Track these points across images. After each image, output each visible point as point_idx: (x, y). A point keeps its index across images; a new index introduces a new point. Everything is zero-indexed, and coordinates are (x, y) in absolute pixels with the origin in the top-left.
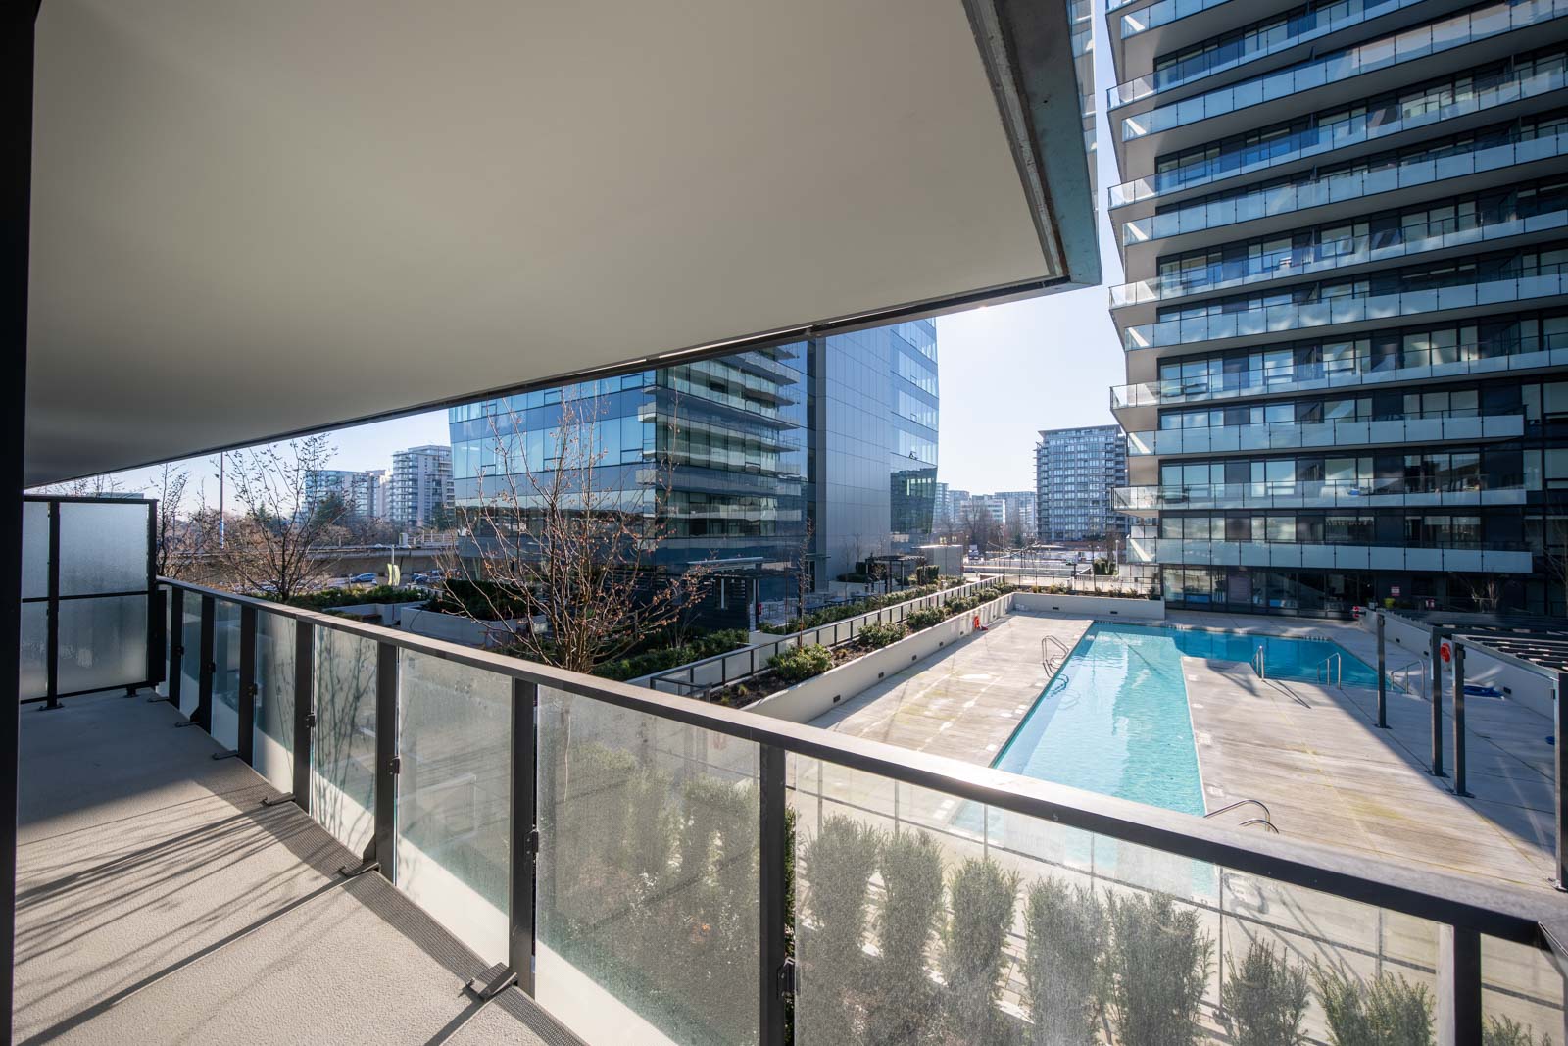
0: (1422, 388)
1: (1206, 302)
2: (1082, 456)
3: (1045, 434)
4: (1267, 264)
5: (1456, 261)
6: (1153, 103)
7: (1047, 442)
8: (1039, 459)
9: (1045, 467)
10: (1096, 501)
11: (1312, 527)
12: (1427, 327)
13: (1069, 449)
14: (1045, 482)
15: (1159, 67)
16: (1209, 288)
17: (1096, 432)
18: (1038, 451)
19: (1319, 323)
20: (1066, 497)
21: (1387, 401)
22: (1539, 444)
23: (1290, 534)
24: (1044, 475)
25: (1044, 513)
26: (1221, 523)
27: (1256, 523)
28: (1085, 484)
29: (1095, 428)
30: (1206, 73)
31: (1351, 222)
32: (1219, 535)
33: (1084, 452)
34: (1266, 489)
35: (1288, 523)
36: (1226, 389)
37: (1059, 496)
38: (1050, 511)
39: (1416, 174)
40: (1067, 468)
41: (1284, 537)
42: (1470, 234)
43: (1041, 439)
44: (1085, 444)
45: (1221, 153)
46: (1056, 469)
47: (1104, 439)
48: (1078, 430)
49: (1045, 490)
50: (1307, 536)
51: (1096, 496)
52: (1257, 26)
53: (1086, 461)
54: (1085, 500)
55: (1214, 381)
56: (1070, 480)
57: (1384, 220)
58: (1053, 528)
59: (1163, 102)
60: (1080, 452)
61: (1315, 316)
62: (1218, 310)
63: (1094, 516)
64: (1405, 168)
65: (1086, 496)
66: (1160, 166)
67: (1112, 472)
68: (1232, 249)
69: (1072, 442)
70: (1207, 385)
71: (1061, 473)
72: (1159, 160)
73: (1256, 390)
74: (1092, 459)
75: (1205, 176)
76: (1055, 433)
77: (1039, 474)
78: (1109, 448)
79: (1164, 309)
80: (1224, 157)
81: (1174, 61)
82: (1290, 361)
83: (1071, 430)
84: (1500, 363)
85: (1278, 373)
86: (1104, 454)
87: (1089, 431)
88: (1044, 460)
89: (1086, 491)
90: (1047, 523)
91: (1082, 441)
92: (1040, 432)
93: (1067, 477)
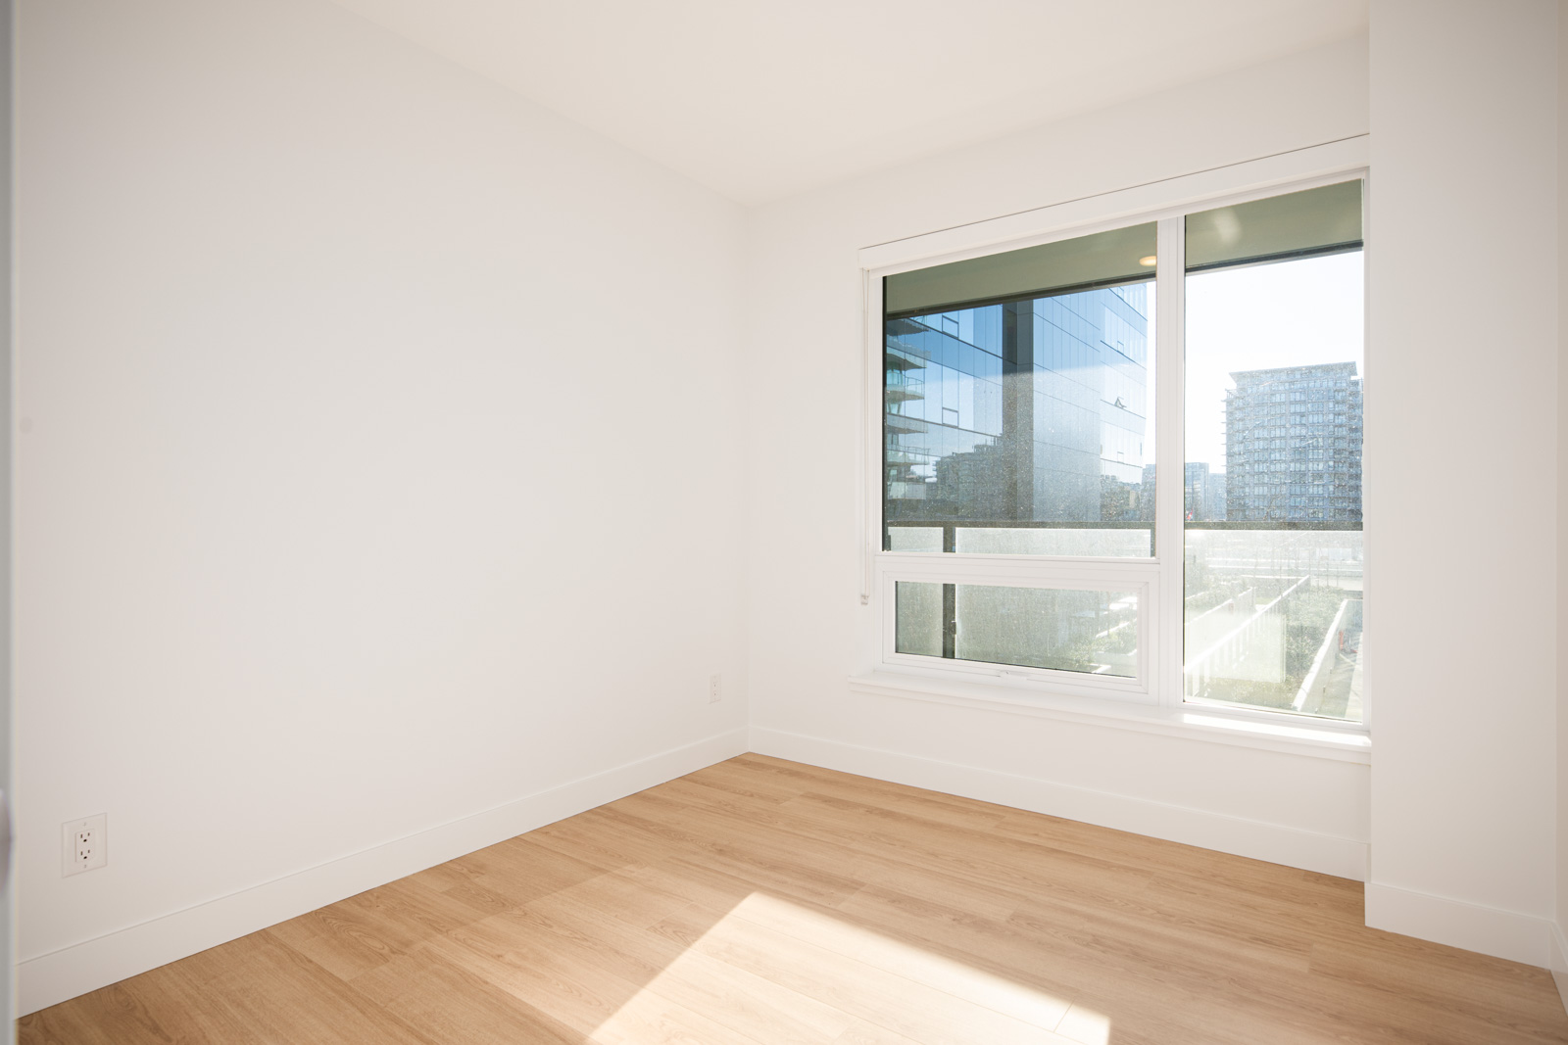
2: (1297, 408)
3: (1239, 377)
7: (1242, 389)
8: (1229, 414)
9: (1239, 426)
10: (1318, 475)
13: (1277, 398)
14: (1239, 448)
17: (1319, 375)
18: (1229, 403)
20: (1272, 468)
24: (1239, 436)
28: (1303, 450)
29: (1316, 368)
33: (1301, 402)
37: (1261, 468)
38: (1247, 490)
40: (1275, 427)
43: (1233, 386)
44: (1303, 391)
46: (1259, 427)
47: (1331, 383)
48: (1292, 371)
49: (1240, 459)
51: (1319, 466)
53: (1302, 415)
54: (1302, 474)
56: (1278, 444)
60: (1296, 402)
63: (1315, 496)
65: (1303, 468)
67: (1344, 432)
69: (1281, 388)
71: (1265, 433)
74: (1312, 413)
76: (1257, 375)
77: (1230, 435)
78: (1339, 397)
83: (1279, 371)
86: (1331, 405)
87: (1308, 371)
88: (1238, 415)
89: (1303, 460)
91: (1298, 386)
92: (1232, 375)
93: (1273, 439)
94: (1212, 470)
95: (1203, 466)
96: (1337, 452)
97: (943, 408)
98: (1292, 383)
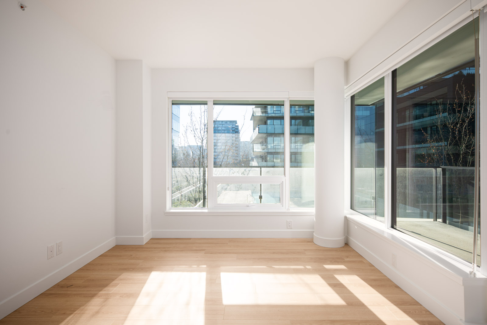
13: (219, 129)
17: (229, 123)
28: (225, 143)
29: (228, 121)
33: (225, 130)
44: (225, 127)
47: (231, 126)
48: (222, 121)
51: (228, 147)
60: (223, 130)
67: (234, 138)
69: (220, 126)
74: (227, 133)
78: (233, 129)
86: (231, 131)
87: (226, 122)
98: (223, 125)
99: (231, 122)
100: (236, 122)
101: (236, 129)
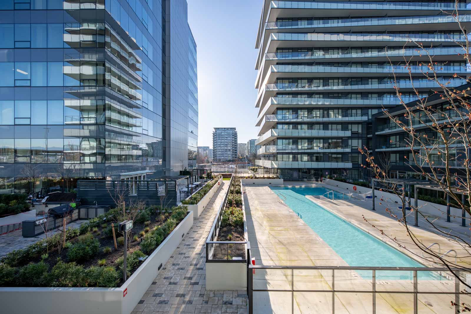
0: (332, 123)
1: (288, 93)
2: (226, 136)
3: (215, 129)
4: (303, 86)
5: (338, 93)
6: (277, 31)
7: (216, 131)
8: (214, 136)
9: (215, 139)
10: (229, 150)
11: (311, 157)
12: (333, 108)
13: (222, 134)
14: (215, 144)
15: (278, 21)
16: (289, 89)
17: (229, 129)
18: (214, 134)
19: (315, 103)
20: (222, 148)
21: (326, 126)
22: (357, 138)
23: (306, 159)
24: (215, 141)
25: (215, 153)
26: (291, 156)
27: (299, 156)
28: (227, 145)
30: (290, 27)
31: (319, 78)
32: (291, 160)
33: (227, 135)
34: (302, 147)
35: (306, 156)
36: (293, 119)
37: (219, 148)
38: (217, 153)
39: (334, 70)
40: (222, 140)
41: (304, 160)
42: (341, 87)
43: (214, 131)
44: (227, 133)
45: (292, 52)
46: (219, 140)
47: (232, 132)
48: (225, 128)
49: (215, 146)
50: (310, 160)
51: (230, 148)
52: (301, 19)
53: (227, 138)
54: (227, 150)
55: (289, 117)
56: (222, 143)
57: (326, 80)
58: (218, 158)
59: (279, 31)
60: (225, 135)
61: (314, 102)
62: (291, 96)
63: (229, 154)
64: (333, 68)
66: (278, 51)
67: (234, 141)
68: (294, 80)
69: (223, 132)
70: (288, 117)
71: (220, 141)
72: (278, 49)
73: (300, 120)
74: (229, 137)
75: (288, 57)
76: (218, 128)
77: (214, 141)
78: (233, 134)
79: (278, 94)
80: (293, 53)
81: (281, 21)
82: (306, 113)
83: (223, 128)
84: (346, 119)
85: (303, 116)
86: (232, 136)
87: (228, 129)
88: (215, 137)
89: (227, 147)
90: (216, 156)
92: (214, 128)
93: (222, 142)
94: (210, 148)
95: (208, 147)
96: (233, 145)
97: (143, 129)
98: (225, 131)
99: (231, 128)
100: (235, 129)
101: (235, 134)
